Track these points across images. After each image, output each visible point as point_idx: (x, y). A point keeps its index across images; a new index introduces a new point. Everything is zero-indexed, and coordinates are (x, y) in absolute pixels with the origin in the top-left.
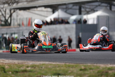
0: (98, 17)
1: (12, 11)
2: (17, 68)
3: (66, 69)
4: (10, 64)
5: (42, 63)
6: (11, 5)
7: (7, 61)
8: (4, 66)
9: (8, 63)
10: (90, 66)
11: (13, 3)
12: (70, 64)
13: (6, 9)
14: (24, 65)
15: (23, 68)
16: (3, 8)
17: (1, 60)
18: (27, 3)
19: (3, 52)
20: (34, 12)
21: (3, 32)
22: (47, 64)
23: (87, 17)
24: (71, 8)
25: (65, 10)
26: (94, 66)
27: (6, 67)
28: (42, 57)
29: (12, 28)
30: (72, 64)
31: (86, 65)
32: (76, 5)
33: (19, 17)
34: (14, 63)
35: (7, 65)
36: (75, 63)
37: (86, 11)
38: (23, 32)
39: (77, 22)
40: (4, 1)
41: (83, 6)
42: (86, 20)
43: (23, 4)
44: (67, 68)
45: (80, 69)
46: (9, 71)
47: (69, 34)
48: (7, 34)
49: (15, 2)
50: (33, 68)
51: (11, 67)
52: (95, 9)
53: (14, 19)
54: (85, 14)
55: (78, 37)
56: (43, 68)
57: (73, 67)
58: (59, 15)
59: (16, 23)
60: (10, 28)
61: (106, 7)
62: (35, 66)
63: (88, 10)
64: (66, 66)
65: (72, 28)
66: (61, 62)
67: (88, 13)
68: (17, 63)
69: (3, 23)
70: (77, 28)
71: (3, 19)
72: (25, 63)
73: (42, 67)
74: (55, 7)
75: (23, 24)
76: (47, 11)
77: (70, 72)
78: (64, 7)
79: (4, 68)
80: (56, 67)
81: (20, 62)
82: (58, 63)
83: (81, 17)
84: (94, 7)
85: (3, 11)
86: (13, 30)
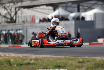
0: (95, 15)
1: (17, 9)
2: (22, 61)
3: (66, 62)
4: (15, 57)
5: (44, 56)
6: (16, 4)
7: (13, 54)
8: (10, 59)
9: (14, 57)
10: (87, 59)
11: (18, 2)
12: (70, 57)
13: (11, 8)
14: (28, 58)
15: (27, 61)
16: (9, 7)
17: (7, 54)
18: (31, 2)
19: (9, 46)
20: (37, 10)
21: (9, 29)
22: (49, 57)
23: (85, 14)
24: (70, 7)
25: (65, 8)
26: (91, 59)
27: (12, 60)
28: (44, 51)
29: (17, 25)
30: (71, 57)
31: (84, 58)
32: (75, 4)
33: (23, 15)
34: (19, 56)
35: (12, 58)
36: (74, 56)
37: (84, 8)
38: (27, 29)
39: (76, 19)
40: (10, 0)
41: (81, 4)
42: (84, 17)
43: (27, 3)
44: (66, 60)
45: (78, 61)
46: (14, 64)
47: (68, 30)
48: (12, 30)
49: (20, 1)
50: (36, 61)
51: (16, 60)
52: (92, 7)
53: (19, 17)
54: (83, 12)
55: (77, 33)
56: (45, 60)
57: (72, 60)
58: (59, 13)
59: (21, 20)
60: (15, 25)
61: (102, 5)
62: (38, 59)
63: (85, 8)
64: (66, 59)
65: (72, 24)
66: (61, 56)
67: (86, 10)
68: (21, 57)
69: (9, 20)
70: (76, 25)
71: (9, 16)
72: (28, 56)
73: (44, 60)
74: (56, 5)
75: (27, 21)
76: (49, 9)
77: (69, 64)
78: (64, 5)
79: (9, 61)
80: (57, 60)
81: (24, 56)
82: (58, 56)
83: (79, 14)
84: (91, 5)
85: (9, 9)
86: (18, 27)
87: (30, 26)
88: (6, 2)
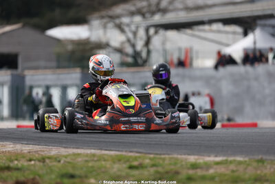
1: (152, 31)
11: (153, 13)
40: (133, 8)
56: (62, 162)
69: (130, 60)
71: (129, 50)
73: (59, 161)
75: (172, 63)
87: (178, 75)
88: (124, 12)
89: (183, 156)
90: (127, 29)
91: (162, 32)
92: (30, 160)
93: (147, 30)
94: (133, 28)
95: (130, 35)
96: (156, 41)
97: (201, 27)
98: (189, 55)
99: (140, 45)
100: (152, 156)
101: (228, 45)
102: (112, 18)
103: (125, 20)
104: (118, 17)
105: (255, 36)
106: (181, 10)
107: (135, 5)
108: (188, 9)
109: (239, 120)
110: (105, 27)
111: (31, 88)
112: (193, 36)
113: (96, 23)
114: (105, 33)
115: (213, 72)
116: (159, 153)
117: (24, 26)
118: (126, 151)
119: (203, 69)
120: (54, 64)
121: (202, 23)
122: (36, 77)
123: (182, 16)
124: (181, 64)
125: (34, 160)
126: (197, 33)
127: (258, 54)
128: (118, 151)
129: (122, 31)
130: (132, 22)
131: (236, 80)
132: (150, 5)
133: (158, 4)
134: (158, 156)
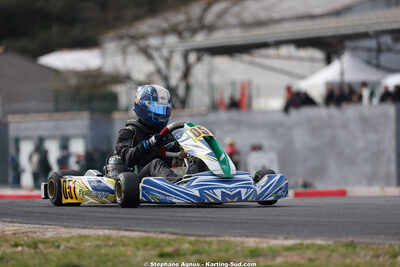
11: (194, 32)
43: (229, 34)
65: (386, 116)
75: (222, 103)
87: (230, 121)
88: (152, 30)
89: (238, 239)
90: (155, 55)
91: (207, 59)
92: (16, 246)
93: (185, 56)
94: (165, 53)
95: (162, 64)
96: (199, 72)
97: (264, 52)
98: (247, 91)
99: (175, 78)
100: (193, 238)
101: (303, 77)
102: (134, 38)
103: (154, 42)
104: (144, 37)
105: (342, 65)
106: (234, 26)
107: (167, 20)
108: (244, 25)
109: (320, 186)
110: (124, 52)
111: (17, 141)
112: (253, 64)
113: (111, 46)
114: (124, 60)
115: (282, 117)
116: (203, 233)
117: (6, 51)
118: (155, 232)
119: (266, 112)
120: (51, 105)
121: (265, 45)
122: (23, 125)
123: (236, 36)
124: (235, 105)
125: (22, 245)
126: (258, 60)
127: (346, 90)
128: (144, 231)
129: (150, 57)
130: (164, 44)
131: (315, 129)
132: (189, 20)
133: (201, 18)
134: (202, 239)
